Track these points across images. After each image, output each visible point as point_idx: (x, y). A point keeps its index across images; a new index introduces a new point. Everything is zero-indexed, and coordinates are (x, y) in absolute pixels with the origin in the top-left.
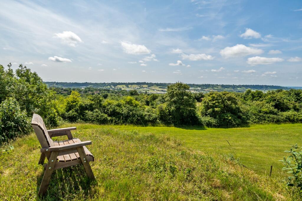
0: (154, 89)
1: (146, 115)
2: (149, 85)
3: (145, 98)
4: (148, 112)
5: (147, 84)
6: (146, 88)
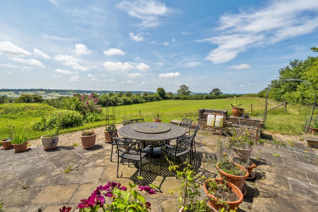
0: (52, 96)
2: (47, 91)
5: (45, 90)
6: (44, 94)
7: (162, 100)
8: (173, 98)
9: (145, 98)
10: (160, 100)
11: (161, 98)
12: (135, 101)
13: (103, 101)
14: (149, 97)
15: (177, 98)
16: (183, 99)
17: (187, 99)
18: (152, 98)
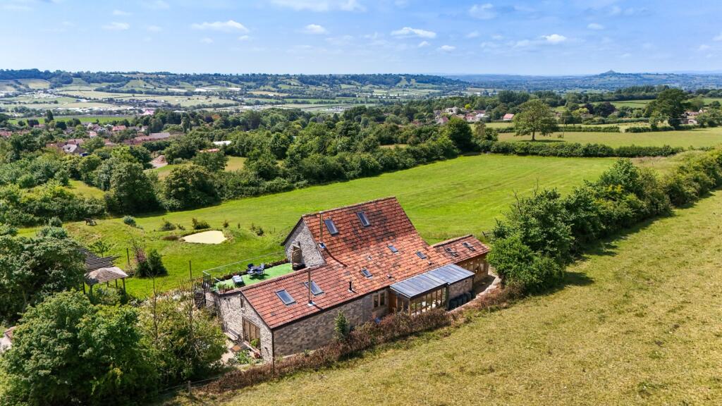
0: (77, 97)
1: (88, 208)
2: (54, 79)
3: (67, 162)
4: (90, 203)
5: (46, 76)
6: (45, 92)
7: (460, 154)
8: (494, 147)
9: (414, 152)
10: (454, 156)
11: (456, 151)
12: (388, 163)
13: (315, 171)
14: (423, 149)
15: (504, 149)
16: (520, 154)
17: (533, 154)
18: (432, 151)
